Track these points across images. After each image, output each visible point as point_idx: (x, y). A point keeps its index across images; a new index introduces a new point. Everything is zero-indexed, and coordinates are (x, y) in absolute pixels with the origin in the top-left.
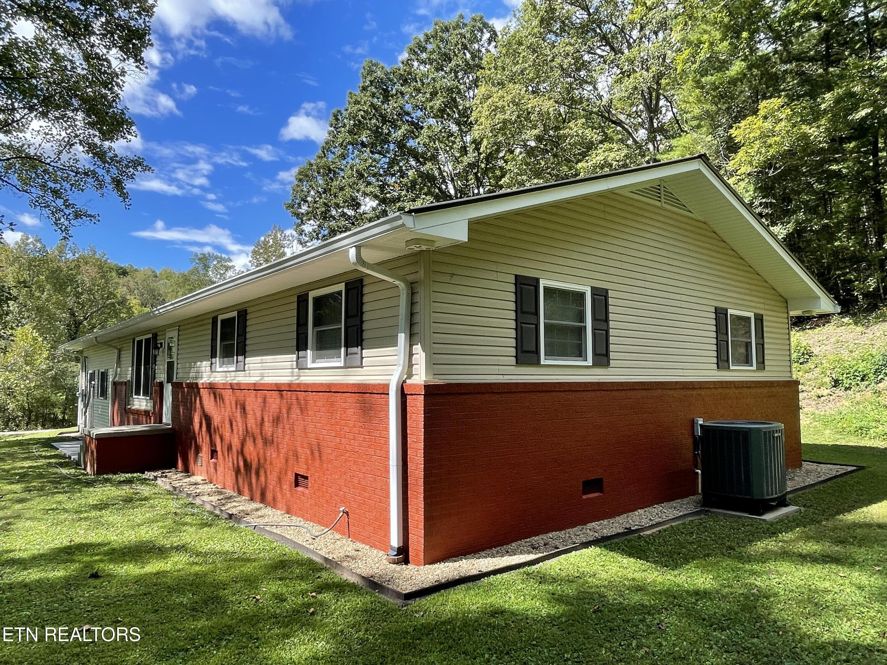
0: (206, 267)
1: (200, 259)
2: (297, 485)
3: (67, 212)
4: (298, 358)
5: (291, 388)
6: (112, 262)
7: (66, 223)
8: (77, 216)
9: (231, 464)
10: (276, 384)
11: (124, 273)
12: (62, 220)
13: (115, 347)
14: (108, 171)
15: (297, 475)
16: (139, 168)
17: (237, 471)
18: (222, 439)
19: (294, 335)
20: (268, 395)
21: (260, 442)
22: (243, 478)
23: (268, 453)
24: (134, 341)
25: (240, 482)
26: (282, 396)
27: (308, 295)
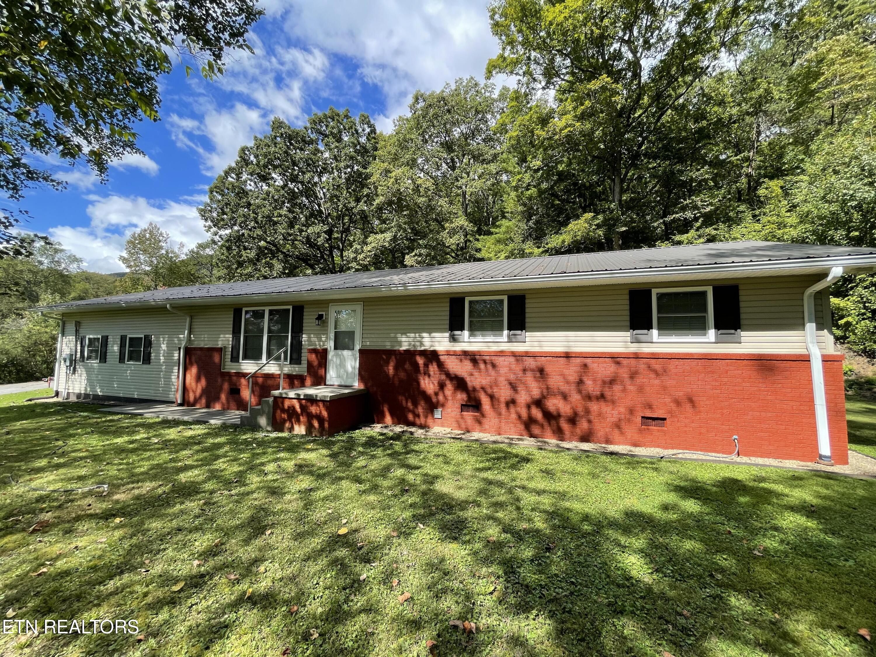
2: (642, 425)
4: (633, 335)
9: (515, 417)
13: (186, 314)
15: (642, 418)
17: (529, 422)
19: (627, 318)
20: (588, 361)
21: (575, 397)
22: (542, 426)
23: (594, 407)
24: (237, 312)
25: (536, 430)
26: (618, 363)
27: (650, 291)
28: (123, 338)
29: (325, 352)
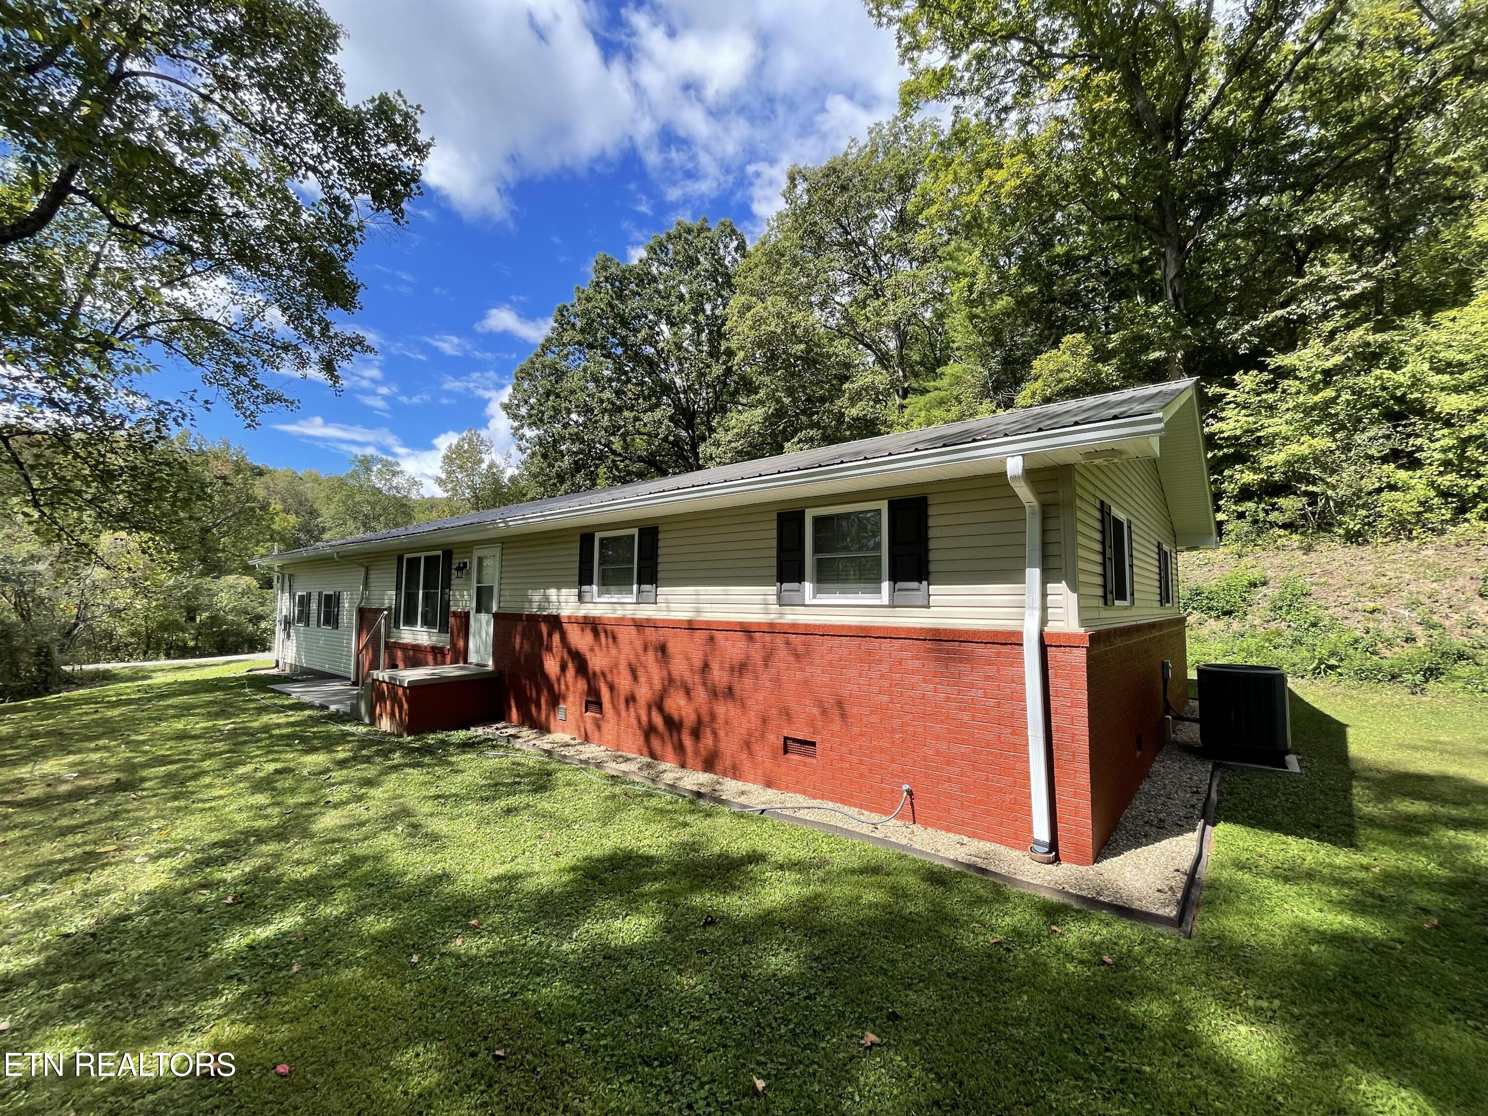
0: (368, 469)
1: (361, 462)
2: (786, 751)
3: (256, 393)
4: (780, 591)
5: (772, 629)
6: (249, 460)
7: (252, 408)
8: (270, 399)
9: (634, 722)
10: (741, 623)
11: (261, 473)
12: (247, 404)
13: (361, 565)
14: (317, 348)
15: (786, 739)
16: (358, 348)
17: (649, 731)
18: (612, 688)
19: (774, 562)
20: (719, 635)
21: (701, 695)
22: (662, 738)
23: (721, 709)
24: (400, 559)
25: (656, 743)
26: (751, 639)
27: (802, 513)
28: (320, 594)
29: (467, 615)
